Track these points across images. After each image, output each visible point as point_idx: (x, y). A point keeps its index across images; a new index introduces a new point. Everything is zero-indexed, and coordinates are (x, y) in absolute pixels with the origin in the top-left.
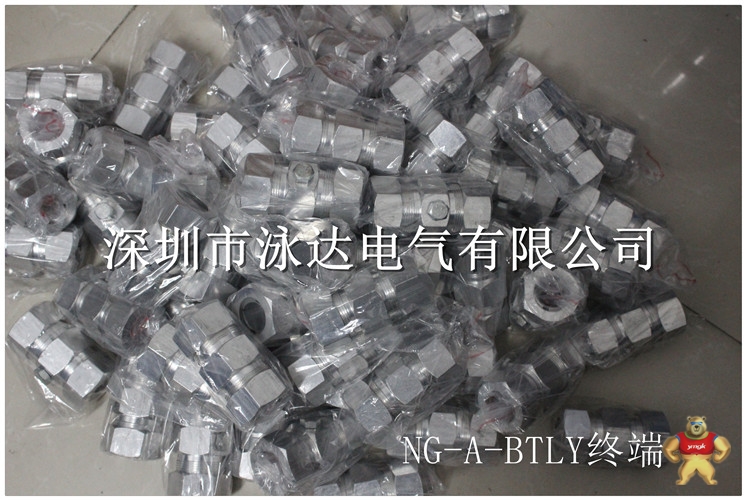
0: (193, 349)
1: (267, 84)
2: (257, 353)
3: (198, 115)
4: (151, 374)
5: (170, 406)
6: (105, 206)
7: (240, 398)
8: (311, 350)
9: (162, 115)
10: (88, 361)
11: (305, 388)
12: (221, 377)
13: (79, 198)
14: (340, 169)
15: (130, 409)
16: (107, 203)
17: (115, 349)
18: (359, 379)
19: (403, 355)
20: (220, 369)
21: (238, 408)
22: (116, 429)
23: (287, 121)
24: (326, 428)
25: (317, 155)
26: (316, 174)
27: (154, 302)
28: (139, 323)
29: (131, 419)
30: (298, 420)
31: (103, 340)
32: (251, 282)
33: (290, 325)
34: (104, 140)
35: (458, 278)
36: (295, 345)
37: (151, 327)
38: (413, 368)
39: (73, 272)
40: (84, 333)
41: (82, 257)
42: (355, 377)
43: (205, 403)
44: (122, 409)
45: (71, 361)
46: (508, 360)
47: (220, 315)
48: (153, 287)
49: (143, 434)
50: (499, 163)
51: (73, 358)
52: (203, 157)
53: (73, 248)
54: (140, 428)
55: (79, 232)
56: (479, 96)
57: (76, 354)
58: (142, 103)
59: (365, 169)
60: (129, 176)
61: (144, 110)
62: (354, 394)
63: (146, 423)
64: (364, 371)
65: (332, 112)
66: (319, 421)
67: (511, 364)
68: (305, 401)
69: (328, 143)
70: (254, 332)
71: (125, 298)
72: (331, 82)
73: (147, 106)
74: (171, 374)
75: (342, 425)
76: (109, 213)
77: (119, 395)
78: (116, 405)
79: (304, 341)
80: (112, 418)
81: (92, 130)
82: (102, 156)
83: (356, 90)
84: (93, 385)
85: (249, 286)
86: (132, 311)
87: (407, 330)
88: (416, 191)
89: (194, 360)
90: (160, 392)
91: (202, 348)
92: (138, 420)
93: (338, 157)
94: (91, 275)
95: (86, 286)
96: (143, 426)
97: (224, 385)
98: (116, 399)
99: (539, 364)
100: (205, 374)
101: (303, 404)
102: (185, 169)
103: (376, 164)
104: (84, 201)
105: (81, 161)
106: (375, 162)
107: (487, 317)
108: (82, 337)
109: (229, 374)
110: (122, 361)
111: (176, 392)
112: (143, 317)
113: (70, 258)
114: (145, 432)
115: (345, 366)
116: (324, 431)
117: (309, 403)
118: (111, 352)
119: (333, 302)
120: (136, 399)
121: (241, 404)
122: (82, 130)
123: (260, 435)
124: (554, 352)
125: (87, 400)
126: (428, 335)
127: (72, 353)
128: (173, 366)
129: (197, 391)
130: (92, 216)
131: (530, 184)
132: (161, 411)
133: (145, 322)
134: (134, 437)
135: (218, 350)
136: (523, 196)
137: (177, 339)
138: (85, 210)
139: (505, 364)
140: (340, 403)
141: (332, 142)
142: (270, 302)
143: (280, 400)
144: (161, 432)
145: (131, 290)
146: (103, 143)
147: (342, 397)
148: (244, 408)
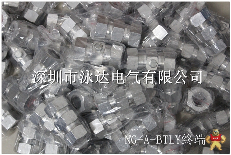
0: (52, 115)
1: (87, 5)
2: (77, 118)
3: (58, 15)
4: (35, 123)
5: (42, 136)
6: (19, 52)
7: (69, 135)
8: (99, 117)
9: (43, 14)
10: (10, 115)
11: (96, 132)
12: (62, 127)
13: (8, 48)
14: (114, 45)
15: (26, 136)
16: (20, 51)
17: (21, 111)
18: (118, 130)
19: (136, 121)
20: (62, 123)
21: (68, 139)
22: (20, 143)
23: (93, 24)
24: (104, 148)
25: (105, 39)
26: (104, 47)
27: (37, 94)
28: (31, 101)
29: (26, 139)
30: (93, 144)
31: (17, 107)
32: (76, 88)
33: (91, 107)
34: (19, 26)
35: (161, 91)
36: (93, 114)
37: (36, 103)
38: (140, 127)
39: (5, 78)
40: (9, 103)
41: (9, 71)
42: (116, 128)
43: (56, 135)
44: (23, 135)
45: (3, 115)
46: (181, 125)
47: (63, 101)
48: (37, 88)
49: (31, 146)
50: (183, 42)
51: (4, 114)
52: (59, 35)
53: (5, 68)
54: (30, 143)
55: (8, 62)
56: (177, 11)
57: (5, 112)
58: (35, 9)
59: (124, 45)
60: (29, 40)
61: (36, 12)
62: (116, 135)
63: (32, 141)
64: (120, 126)
65: (112, 20)
66: (101, 145)
67: (181, 127)
68: (96, 137)
69: (110, 34)
70: (76, 108)
71: (26, 92)
72: (113, 8)
73: (37, 10)
74: (43, 123)
75: (111, 147)
76: (20, 55)
77: (22, 130)
78: (21, 134)
79: (96, 113)
80: (19, 138)
81: (14, 21)
82: (18, 33)
83: (123, 11)
84: (12, 125)
85: (75, 90)
86: (29, 97)
87: (138, 111)
88: (145, 55)
89: (52, 119)
90: (38, 130)
91: (55, 115)
92: (29, 140)
93: (113, 39)
94: (12, 80)
95: (10, 84)
96: (31, 142)
97: (63, 129)
98: (20, 131)
99: (193, 128)
100: (56, 125)
101: (95, 138)
102: (51, 40)
103: (129, 43)
104: (11, 49)
105: (10, 34)
106: (128, 42)
107: (174, 106)
108: (8, 105)
109: (65, 125)
110: (24, 116)
111: (45, 130)
112: (33, 99)
113: (4, 72)
114: (32, 145)
115: (113, 124)
116: (103, 149)
117: (97, 138)
118: (19, 112)
119: (108, 99)
120: (28, 132)
121: (70, 138)
122: (10, 21)
123: (78, 149)
124: (200, 122)
125: (9, 131)
126: (147, 114)
127: (4, 111)
128: (44, 120)
129: (53, 131)
130: (13, 56)
131: (196, 51)
132: (38, 137)
133: (34, 101)
134: (27, 147)
135: (62, 116)
136: (192, 56)
137: (45, 110)
138: (11, 53)
139: (179, 126)
140: (110, 138)
141: (111, 33)
142: (83, 97)
143: (85, 136)
144: (38, 145)
145: (28, 89)
146: (19, 28)
147: (111, 136)
148: (70, 139)
